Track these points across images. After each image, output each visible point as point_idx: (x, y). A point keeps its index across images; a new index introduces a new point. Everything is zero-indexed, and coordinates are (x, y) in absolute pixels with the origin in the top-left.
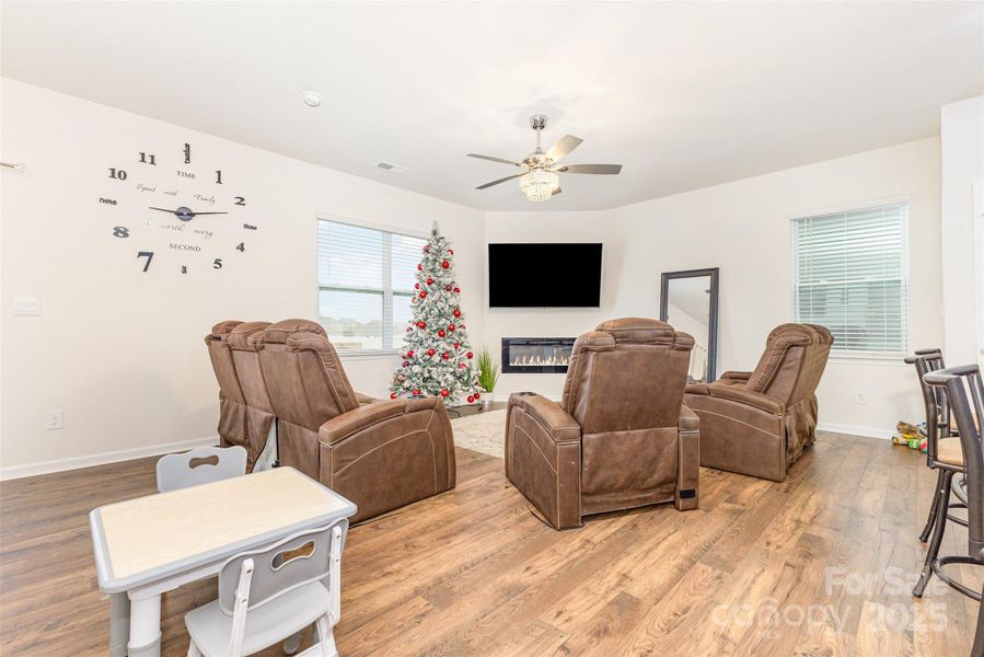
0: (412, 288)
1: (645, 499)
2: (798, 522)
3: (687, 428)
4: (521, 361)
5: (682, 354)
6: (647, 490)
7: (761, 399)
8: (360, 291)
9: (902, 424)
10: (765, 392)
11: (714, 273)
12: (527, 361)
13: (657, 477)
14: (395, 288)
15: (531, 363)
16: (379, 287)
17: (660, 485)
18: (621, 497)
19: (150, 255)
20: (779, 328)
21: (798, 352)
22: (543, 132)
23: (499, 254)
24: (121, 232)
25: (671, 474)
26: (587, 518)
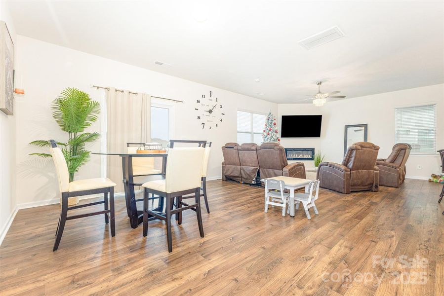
0: (262, 132)
1: (365, 188)
2: (399, 206)
3: (376, 170)
4: (291, 156)
5: (376, 151)
6: (365, 186)
7: (393, 164)
8: (242, 132)
9: (433, 174)
10: (393, 163)
11: (366, 126)
12: (293, 156)
13: (368, 182)
14: (254, 132)
15: (299, 157)
16: (250, 131)
17: (368, 185)
18: (359, 187)
19: (204, 124)
20: (397, 144)
21: (403, 151)
22: (321, 85)
23: (285, 119)
24: (199, 118)
25: (371, 182)
26: (351, 192)
